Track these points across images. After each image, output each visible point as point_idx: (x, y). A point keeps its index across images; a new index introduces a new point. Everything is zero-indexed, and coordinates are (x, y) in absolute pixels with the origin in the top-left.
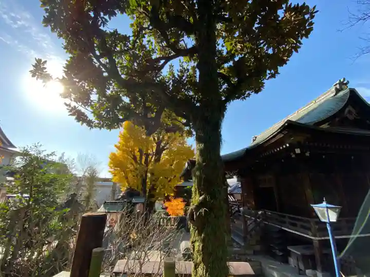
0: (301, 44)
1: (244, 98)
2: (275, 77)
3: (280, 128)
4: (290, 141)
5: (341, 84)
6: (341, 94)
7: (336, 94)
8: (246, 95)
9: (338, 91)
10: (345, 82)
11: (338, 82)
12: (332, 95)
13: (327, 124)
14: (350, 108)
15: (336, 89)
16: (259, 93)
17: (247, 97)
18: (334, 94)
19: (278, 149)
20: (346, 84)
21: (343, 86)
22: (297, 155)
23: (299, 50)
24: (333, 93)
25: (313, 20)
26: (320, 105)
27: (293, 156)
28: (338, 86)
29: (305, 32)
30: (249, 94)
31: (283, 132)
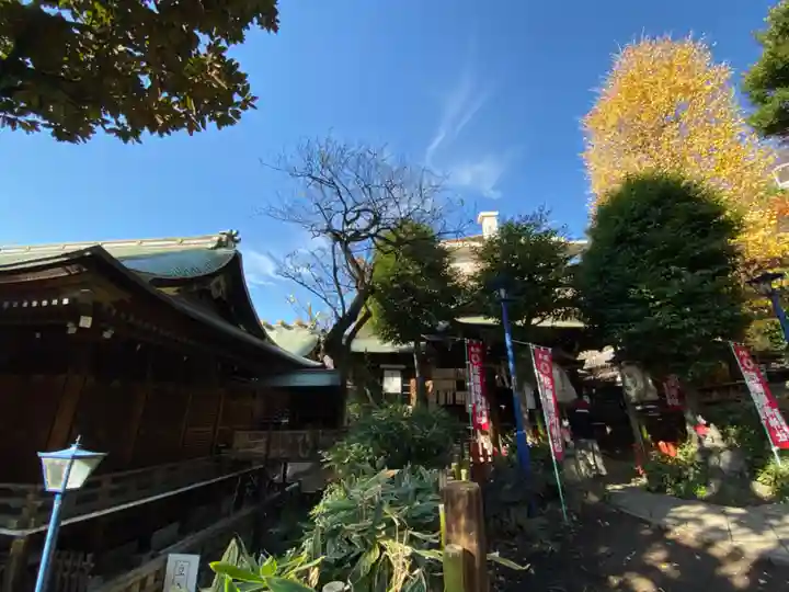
0: (204, 127)
1: (12, 123)
2: (126, 141)
3: (66, 255)
4: (76, 294)
5: (231, 237)
6: (222, 251)
7: (215, 248)
8: (21, 119)
9: (220, 244)
10: (236, 238)
11: (228, 231)
12: (210, 246)
13: (176, 289)
14: (220, 279)
15: (220, 241)
16: (66, 143)
17: (24, 125)
18: (213, 245)
19: (35, 304)
20: (237, 242)
21: (231, 243)
22: (82, 330)
23: (194, 132)
24: (212, 242)
25: (243, 113)
26: (183, 252)
27: (72, 330)
28: (224, 237)
29: (222, 116)
30: (33, 126)
31: (68, 268)
